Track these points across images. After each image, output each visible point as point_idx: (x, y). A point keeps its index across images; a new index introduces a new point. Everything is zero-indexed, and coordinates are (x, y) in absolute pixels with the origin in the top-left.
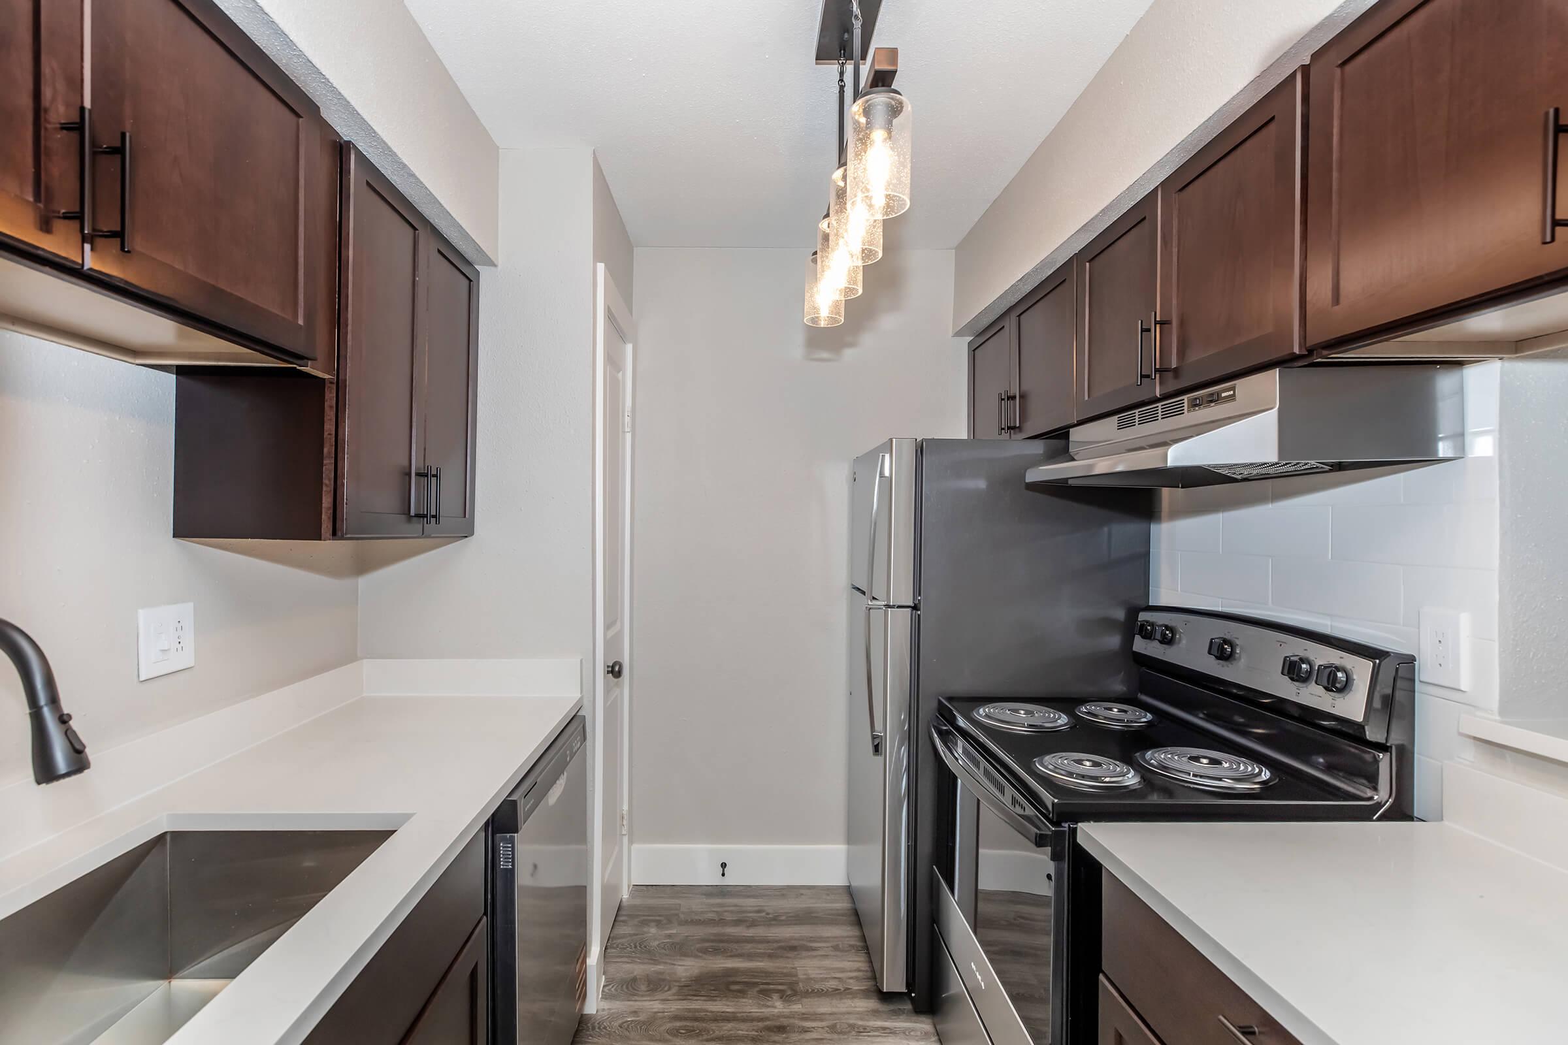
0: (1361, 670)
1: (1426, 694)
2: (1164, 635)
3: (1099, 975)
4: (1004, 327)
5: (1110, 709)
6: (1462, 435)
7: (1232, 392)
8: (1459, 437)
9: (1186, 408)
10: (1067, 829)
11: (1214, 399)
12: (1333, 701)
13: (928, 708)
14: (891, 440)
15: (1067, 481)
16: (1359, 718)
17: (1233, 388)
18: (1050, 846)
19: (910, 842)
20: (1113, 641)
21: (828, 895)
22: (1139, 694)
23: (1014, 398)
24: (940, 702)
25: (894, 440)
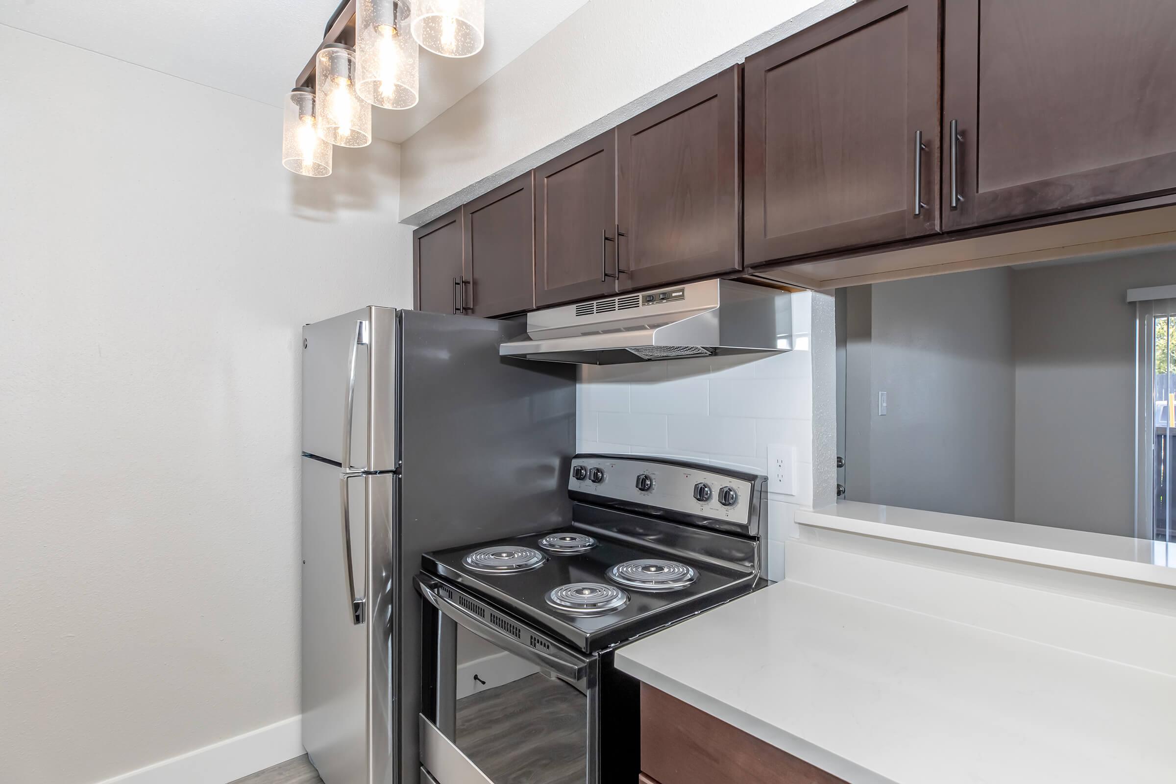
0: (742, 489)
1: (775, 500)
2: (596, 475)
3: (638, 777)
4: (455, 221)
5: (564, 539)
6: (792, 336)
7: (681, 293)
8: (790, 337)
9: (641, 302)
10: (597, 657)
11: (666, 297)
12: (727, 512)
13: (412, 567)
14: (370, 307)
15: (526, 356)
16: (745, 521)
17: (682, 290)
18: (586, 676)
19: (394, 697)
20: (552, 483)
21: (281, 774)
22: (573, 522)
23: (466, 283)
24: (423, 557)
25: (373, 308)
